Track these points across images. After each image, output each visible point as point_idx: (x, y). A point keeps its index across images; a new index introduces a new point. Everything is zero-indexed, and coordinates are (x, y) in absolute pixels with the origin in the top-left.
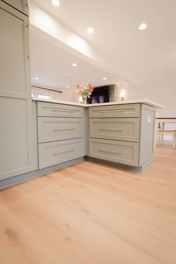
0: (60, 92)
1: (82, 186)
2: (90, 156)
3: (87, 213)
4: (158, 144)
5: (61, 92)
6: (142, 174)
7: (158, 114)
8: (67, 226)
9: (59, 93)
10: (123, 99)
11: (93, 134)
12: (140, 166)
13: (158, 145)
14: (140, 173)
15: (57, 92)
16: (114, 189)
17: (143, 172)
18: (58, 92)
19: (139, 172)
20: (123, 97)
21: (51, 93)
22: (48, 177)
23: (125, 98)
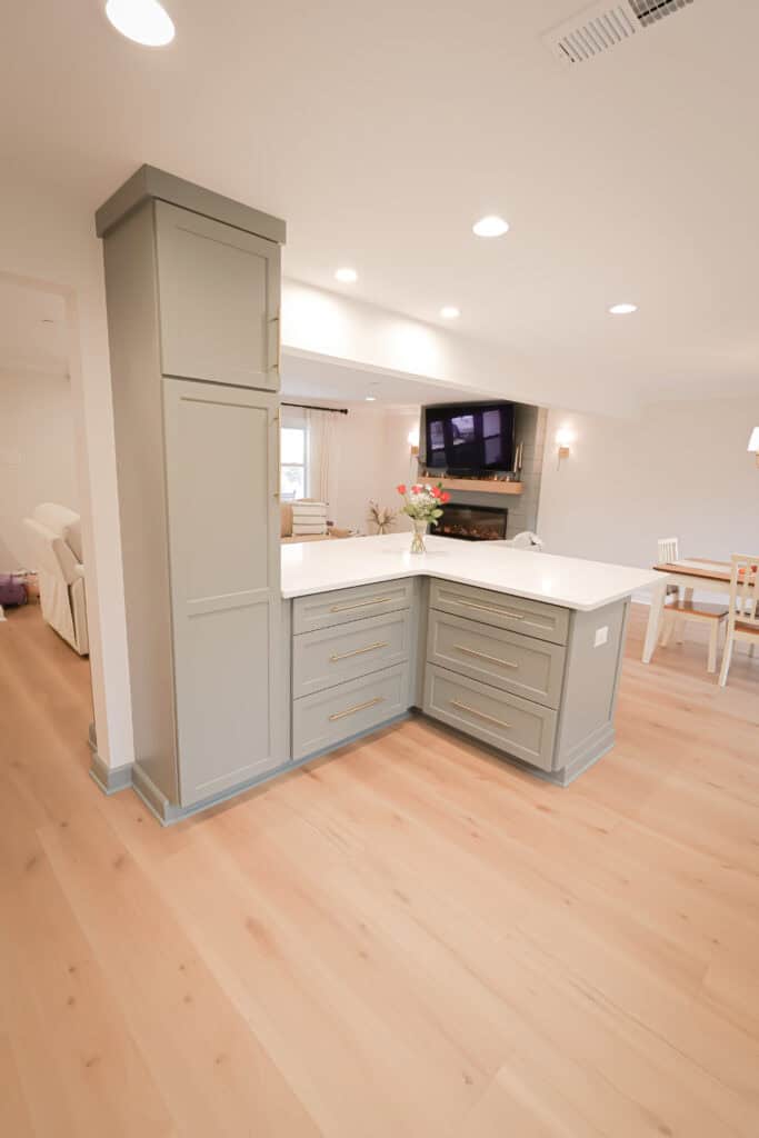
0: (342, 411)
1: (397, 818)
2: (425, 711)
3: (405, 900)
4: (663, 644)
5: (345, 412)
6: (562, 787)
7: (674, 545)
8: (363, 926)
9: (338, 414)
10: (564, 452)
11: (436, 654)
12: (558, 769)
13: (664, 648)
14: (559, 786)
15: (330, 413)
16: (475, 835)
17: (566, 784)
18: (333, 414)
19: (556, 782)
20: (565, 446)
21: (308, 419)
22: (314, 777)
23: (571, 452)
